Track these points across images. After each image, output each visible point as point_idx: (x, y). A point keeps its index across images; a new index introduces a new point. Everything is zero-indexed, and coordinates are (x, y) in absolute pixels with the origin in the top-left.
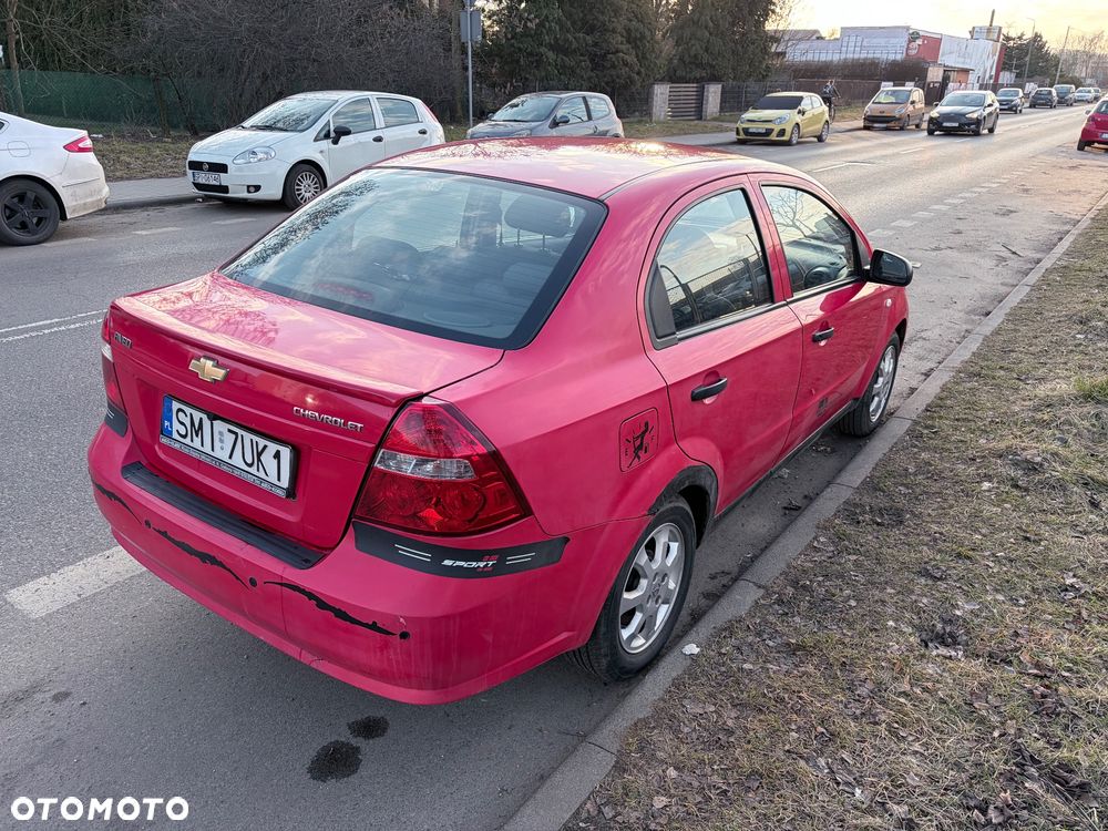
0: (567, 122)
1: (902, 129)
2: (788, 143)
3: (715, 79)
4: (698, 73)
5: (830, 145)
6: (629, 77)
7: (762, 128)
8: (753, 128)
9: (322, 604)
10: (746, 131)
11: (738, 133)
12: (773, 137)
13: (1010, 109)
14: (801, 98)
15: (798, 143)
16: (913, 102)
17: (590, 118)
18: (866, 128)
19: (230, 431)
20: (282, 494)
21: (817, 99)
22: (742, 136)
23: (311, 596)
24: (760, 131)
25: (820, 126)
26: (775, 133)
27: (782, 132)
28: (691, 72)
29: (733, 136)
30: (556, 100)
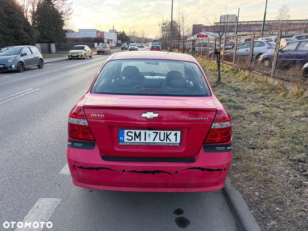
0: (26, 55)
1: (107, 54)
2: (84, 59)
3: (52, 42)
4: (47, 41)
5: (94, 59)
6: (28, 42)
7: (76, 55)
8: (73, 55)
9: (203, 169)
10: (71, 56)
11: (69, 56)
12: (80, 57)
13: (126, 49)
14: (84, 47)
15: (86, 58)
16: (108, 47)
17: (32, 53)
18: (98, 54)
19: (154, 132)
20: (178, 145)
21: (88, 47)
22: (70, 57)
23: (199, 168)
24: (76, 56)
25: (90, 54)
26: (80, 56)
27: (82, 56)
28: (45, 40)
29: (68, 58)
30: (20, 48)
